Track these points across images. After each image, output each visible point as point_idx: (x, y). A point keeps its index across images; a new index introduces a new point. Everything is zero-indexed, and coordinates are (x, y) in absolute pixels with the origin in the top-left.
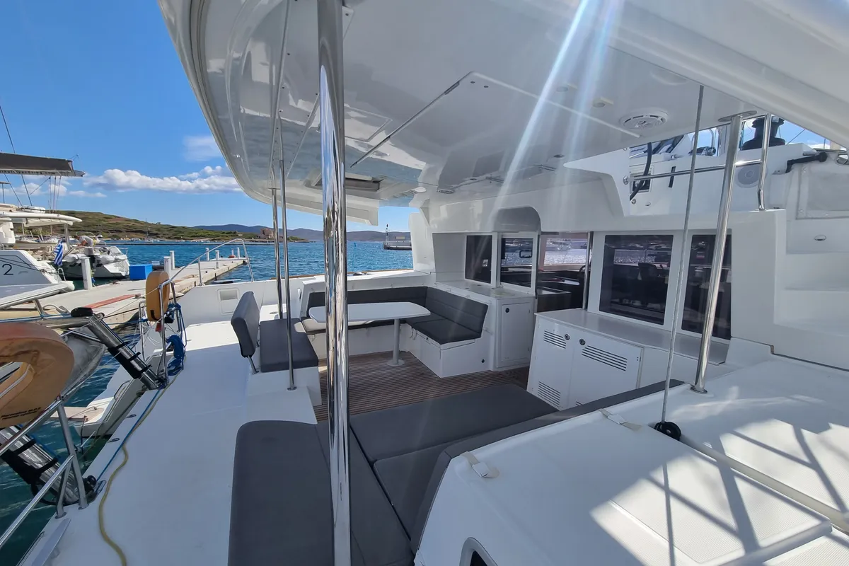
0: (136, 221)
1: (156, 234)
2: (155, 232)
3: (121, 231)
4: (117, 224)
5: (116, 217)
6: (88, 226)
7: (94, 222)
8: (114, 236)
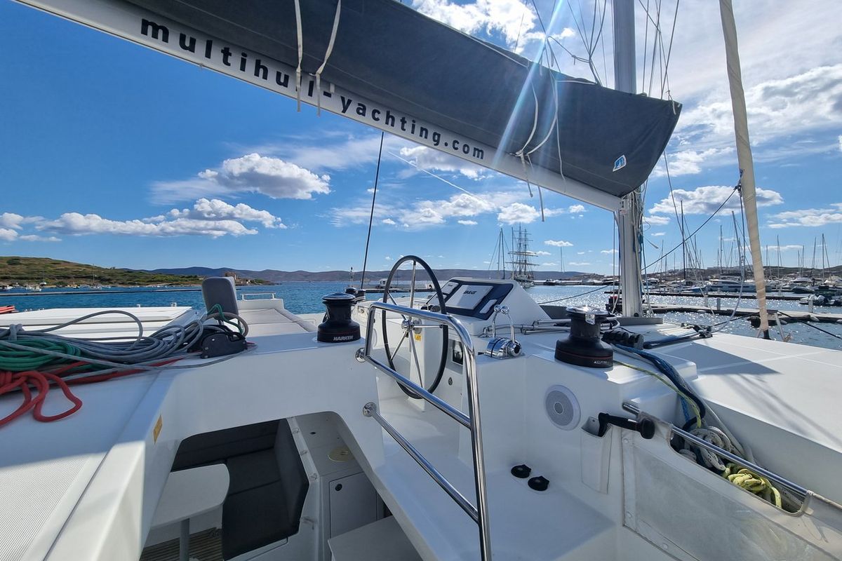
0: (88, 266)
2: (108, 277)
3: (69, 278)
4: (66, 269)
5: (66, 262)
6: (32, 273)
7: (39, 268)
8: (60, 283)
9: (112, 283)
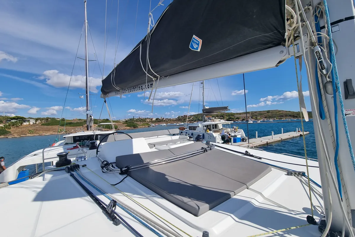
0: (289, 112)
1: (297, 116)
2: (296, 115)
3: (283, 116)
4: (282, 113)
5: (282, 111)
6: (273, 115)
7: (275, 113)
8: (280, 118)
9: (297, 118)
